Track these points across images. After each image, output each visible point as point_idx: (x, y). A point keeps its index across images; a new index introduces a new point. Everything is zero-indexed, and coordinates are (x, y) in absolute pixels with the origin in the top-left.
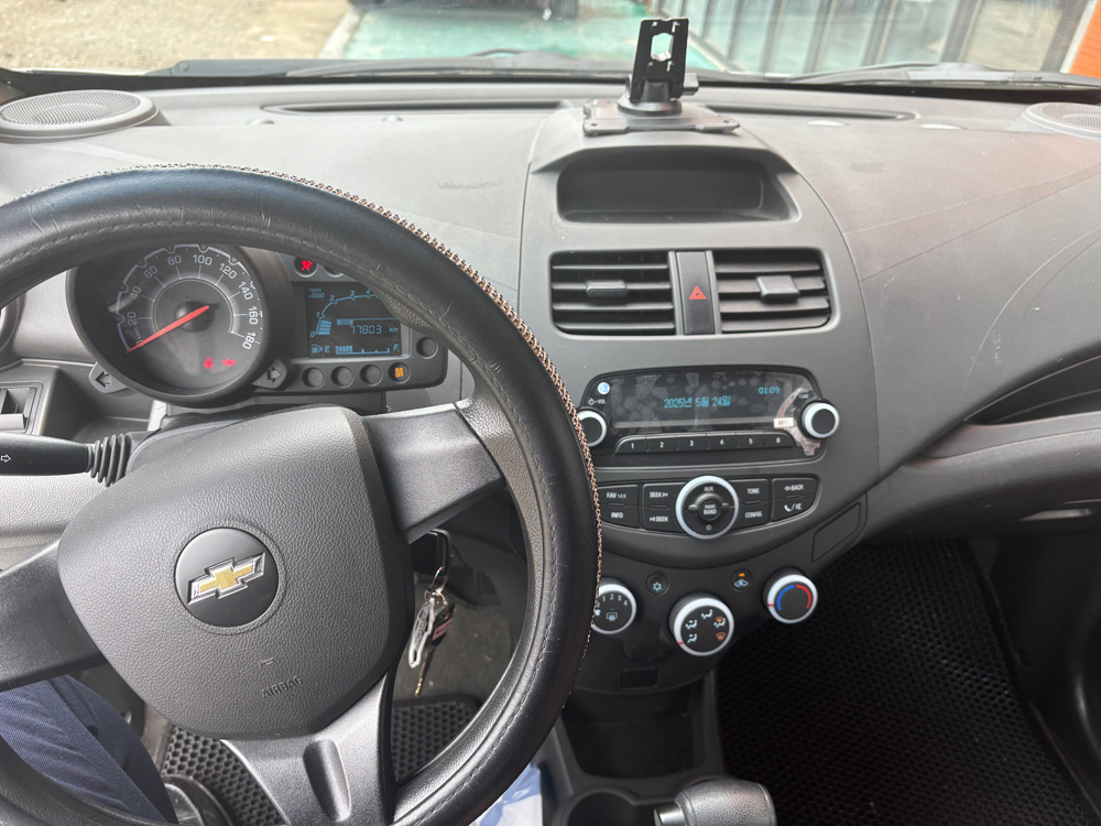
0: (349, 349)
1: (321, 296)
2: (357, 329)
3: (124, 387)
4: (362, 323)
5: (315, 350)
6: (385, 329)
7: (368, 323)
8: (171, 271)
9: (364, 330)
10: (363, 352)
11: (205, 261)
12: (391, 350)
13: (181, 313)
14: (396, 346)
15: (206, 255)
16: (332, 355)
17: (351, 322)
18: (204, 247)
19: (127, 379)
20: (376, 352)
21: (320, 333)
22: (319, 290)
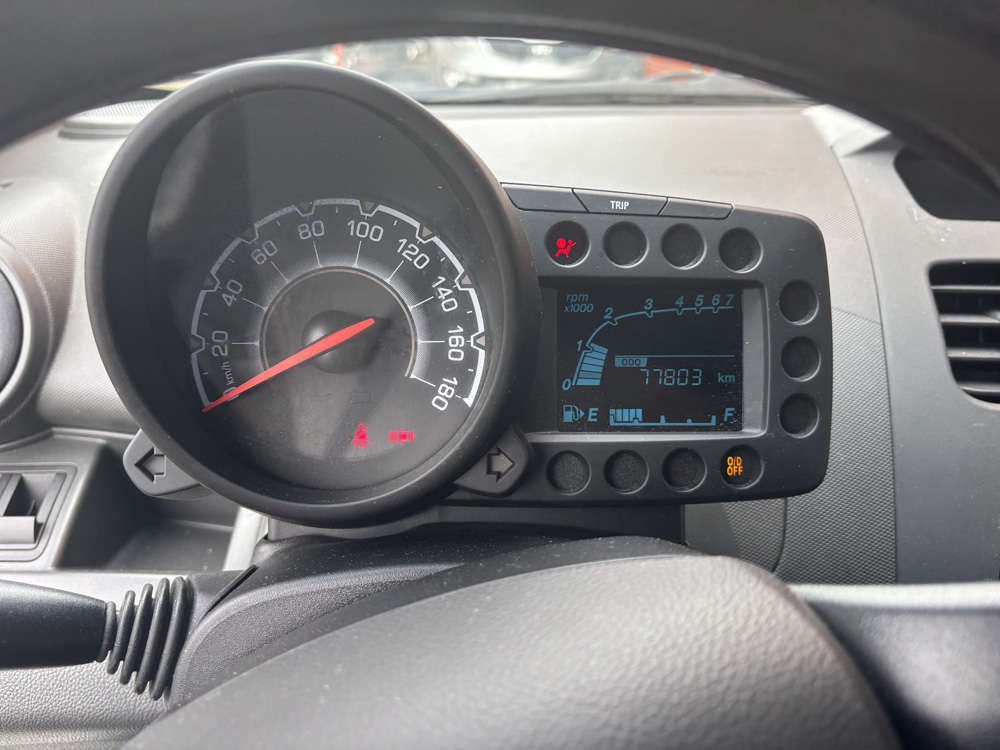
0: (635, 415)
1: (589, 308)
2: (654, 376)
3: (190, 481)
4: (665, 363)
5: (568, 417)
6: (710, 377)
7: (676, 364)
8: (303, 251)
9: (669, 379)
10: (663, 422)
11: (369, 233)
12: (720, 419)
13: (317, 334)
14: (728, 412)
15: (372, 222)
16: (602, 426)
17: (643, 361)
18: (369, 205)
19: (198, 466)
20: (689, 423)
21: (581, 382)
22: (585, 296)
